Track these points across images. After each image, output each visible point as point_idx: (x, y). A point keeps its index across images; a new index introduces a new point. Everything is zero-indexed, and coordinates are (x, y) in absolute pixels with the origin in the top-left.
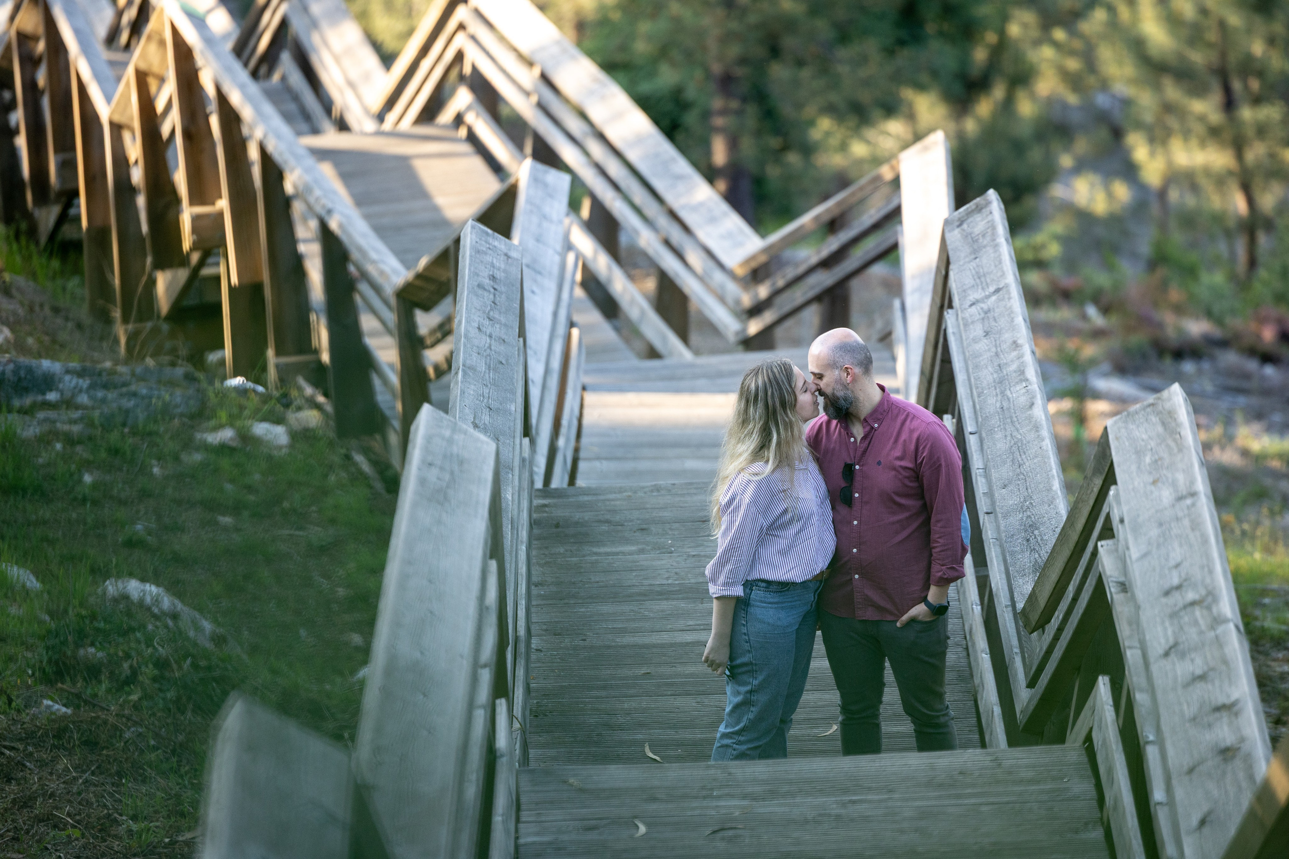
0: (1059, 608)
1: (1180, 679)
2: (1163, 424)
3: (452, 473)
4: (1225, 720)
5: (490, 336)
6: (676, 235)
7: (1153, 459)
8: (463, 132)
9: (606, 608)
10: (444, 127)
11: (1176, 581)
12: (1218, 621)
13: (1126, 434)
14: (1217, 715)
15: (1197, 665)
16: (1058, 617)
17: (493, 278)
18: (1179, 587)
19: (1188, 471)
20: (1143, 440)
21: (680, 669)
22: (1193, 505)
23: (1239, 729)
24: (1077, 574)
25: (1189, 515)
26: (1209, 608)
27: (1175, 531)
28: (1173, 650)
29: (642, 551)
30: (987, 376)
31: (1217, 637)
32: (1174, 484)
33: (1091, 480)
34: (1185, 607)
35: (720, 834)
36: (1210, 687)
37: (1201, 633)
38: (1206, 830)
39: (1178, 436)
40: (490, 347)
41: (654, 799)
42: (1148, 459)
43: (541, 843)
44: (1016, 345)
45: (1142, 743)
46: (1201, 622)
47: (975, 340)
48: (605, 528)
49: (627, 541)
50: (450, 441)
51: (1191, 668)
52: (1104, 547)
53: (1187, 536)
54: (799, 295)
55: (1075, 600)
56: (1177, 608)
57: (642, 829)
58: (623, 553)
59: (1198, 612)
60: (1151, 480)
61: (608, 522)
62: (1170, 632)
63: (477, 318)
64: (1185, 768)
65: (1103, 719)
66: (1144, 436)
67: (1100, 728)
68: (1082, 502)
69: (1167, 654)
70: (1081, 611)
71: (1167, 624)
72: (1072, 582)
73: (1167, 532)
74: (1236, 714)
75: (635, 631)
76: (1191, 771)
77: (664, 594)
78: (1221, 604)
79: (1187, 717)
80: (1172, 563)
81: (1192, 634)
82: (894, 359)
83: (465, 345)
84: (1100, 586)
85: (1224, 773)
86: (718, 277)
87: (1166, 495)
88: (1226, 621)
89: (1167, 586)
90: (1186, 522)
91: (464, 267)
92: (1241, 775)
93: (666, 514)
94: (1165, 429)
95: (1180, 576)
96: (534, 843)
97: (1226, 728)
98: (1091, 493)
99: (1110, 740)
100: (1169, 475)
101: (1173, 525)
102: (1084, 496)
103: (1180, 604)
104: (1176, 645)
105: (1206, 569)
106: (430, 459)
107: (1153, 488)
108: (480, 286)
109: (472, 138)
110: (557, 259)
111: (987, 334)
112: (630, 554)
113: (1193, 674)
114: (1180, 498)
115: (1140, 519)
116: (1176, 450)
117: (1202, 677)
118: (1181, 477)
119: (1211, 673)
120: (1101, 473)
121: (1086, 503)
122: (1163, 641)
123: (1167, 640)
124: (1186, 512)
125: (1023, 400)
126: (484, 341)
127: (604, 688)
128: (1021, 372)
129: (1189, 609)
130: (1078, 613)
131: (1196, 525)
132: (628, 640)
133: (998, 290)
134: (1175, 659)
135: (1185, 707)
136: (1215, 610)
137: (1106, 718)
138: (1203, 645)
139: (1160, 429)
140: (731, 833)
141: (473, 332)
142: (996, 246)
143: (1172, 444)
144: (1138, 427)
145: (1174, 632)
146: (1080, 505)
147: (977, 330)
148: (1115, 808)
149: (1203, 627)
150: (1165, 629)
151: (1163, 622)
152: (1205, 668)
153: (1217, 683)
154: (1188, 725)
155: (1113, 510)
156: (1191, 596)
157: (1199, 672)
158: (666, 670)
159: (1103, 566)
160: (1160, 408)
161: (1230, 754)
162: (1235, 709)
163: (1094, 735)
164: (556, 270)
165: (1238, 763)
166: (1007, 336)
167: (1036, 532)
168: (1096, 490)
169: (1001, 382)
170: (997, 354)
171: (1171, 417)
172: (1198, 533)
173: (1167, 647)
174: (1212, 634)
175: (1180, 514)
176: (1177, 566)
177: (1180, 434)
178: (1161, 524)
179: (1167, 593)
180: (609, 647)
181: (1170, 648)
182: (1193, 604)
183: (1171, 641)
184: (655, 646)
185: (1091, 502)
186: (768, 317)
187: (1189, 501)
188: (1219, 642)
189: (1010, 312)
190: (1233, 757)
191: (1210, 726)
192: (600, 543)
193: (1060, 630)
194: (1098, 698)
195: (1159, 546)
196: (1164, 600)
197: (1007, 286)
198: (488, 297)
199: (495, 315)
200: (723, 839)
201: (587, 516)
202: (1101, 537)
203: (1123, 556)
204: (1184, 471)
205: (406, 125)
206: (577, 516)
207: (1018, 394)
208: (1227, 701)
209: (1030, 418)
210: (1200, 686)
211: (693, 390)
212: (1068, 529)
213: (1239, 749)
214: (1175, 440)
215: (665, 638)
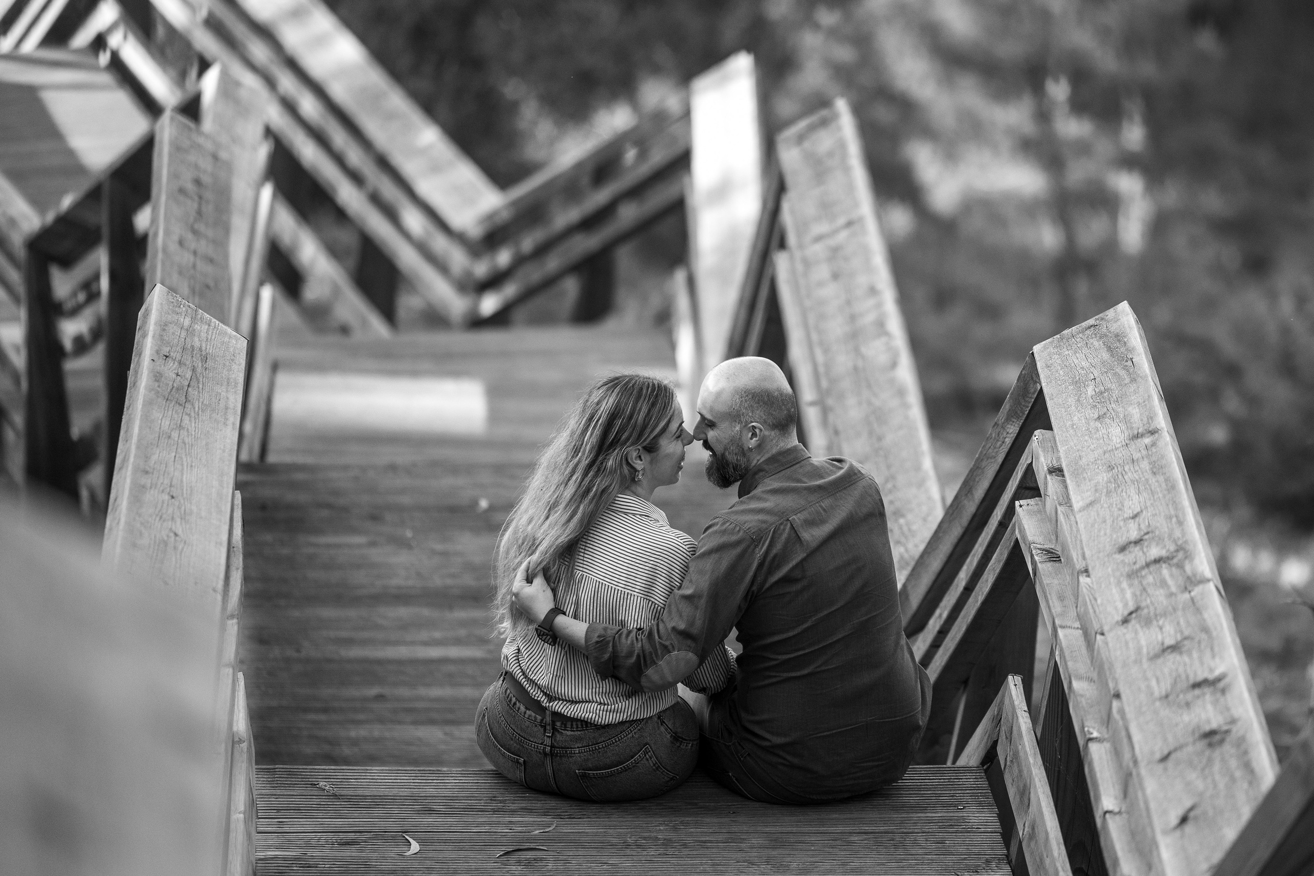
0: (942, 604)
1: (1145, 650)
2: (1109, 349)
3: (194, 370)
4: (1208, 697)
5: (195, 253)
6: (389, 190)
7: (1097, 390)
8: (104, 58)
9: (328, 613)
10: (79, 51)
11: (1134, 535)
12: (1192, 582)
13: (1059, 361)
14: (1197, 692)
15: (1169, 634)
16: (940, 615)
17: (198, 182)
18: (1138, 542)
19: (1145, 404)
20: (1082, 368)
21: (422, 691)
22: (1154, 444)
23: (1228, 709)
24: (974, 555)
25: (1148, 456)
26: (1180, 566)
27: (1129, 476)
28: (1134, 615)
29: (373, 544)
30: (836, 328)
31: (1192, 599)
32: (1126, 420)
33: (1003, 428)
34: (1148, 565)
35: (516, 856)
36: (1186, 658)
37: (1171, 595)
38: (1189, 828)
39: (1129, 363)
40: (194, 266)
41: (430, 811)
42: (1090, 391)
43: (285, 859)
44: (873, 291)
45: (1081, 742)
46: (1170, 582)
47: (820, 284)
48: (325, 513)
49: (353, 530)
50: (190, 331)
51: (1160, 637)
52: (1024, 508)
53: (1147, 480)
54: (553, 263)
55: (969, 589)
56: (1138, 566)
57: (415, 847)
58: (349, 546)
59: (1165, 571)
60: (1096, 416)
61: (329, 506)
62: (1129, 595)
63: (178, 230)
64: (1158, 756)
65: (1014, 728)
66: (1084, 364)
67: (1010, 738)
68: (988, 458)
69: (1125, 621)
70: (981, 599)
71: (1125, 585)
72: (965, 567)
73: (1120, 476)
74: (1223, 691)
75: (364, 643)
76: (1165, 759)
77: (402, 597)
78: (1197, 561)
79: (1157, 694)
80: (1128, 513)
81: (1159, 597)
82: (672, 346)
83: (163, 264)
84: (1016, 555)
85: (1210, 761)
86: (440, 244)
87: (1116, 434)
88: (1204, 581)
89: (1122, 540)
90: (1145, 465)
91: (160, 168)
92: (1233, 763)
93: (406, 500)
94: (1112, 356)
95: (1140, 529)
96: (275, 858)
97: (1209, 707)
98: (1001, 446)
99: (1026, 752)
100: (1120, 409)
101: (1126, 468)
102: (990, 451)
103: (1142, 562)
104: (1137, 609)
105: (1174, 520)
106: (166, 350)
107: (1098, 424)
108: (182, 191)
109: (118, 66)
110: (250, 193)
111: (836, 276)
112: (359, 546)
113: (1163, 644)
114: (1137, 436)
115: (1084, 461)
116: (1127, 380)
117: (1174, 648)
118: (1135, 413)
119: (1186, 642)
120: (1018, 418)
121: (993, 460)
122: (1120, 605)
123: (1126, 605)
124: (1144, 452)
125: (883, 359)
126: (186, 258)
127: (325, 710)
128: (880, 325)
129: (1152, 568)
130: (977, 601)
131: (1157, 468)
132: (356, 652)
133: (849, 224)
134: (1138, 626)
135: (1154, 683)
136: (1188, 568)
137: (1019, 728)
138: (1175, 610)
139: (1105, 355)
140: (530, 855)
141: (173, 247)
142: (847, 170)
143: (1123, 373)
144: (1075, 352)
145: (1134, 595)
146: (984, 464)
147: (822, 272)
148: (1032, 836)
149: (1174, 589)
150: (1122, 591)
151: (1119, 583)
152: (1179, 638)
153: (1195, 655)
154: (1158, 704)
155: (1037, 458)
156: (1155, 552)
157: (1169, 641)
158: (404, 692)
159: (1022, 531)
160: (1104, 330)
161: (1217, 738)
162: (1221, 685)
163: (999, 749)
164: (249, 206)
165: (1228, 748)
166: (862, 280)
167: (902, 521)
168: (1009, 441)
169: (854, 337)
170: (848, 303)
171: (1119, 341)
172: (1161, 478)
173: (1126, 613)
174: (1186, 596)
175: (1136, 456)
176: (1135, 517)
177: (1131, 359)
178: (1111, 468)
179: (1123, 549)
180: (329, 661)
181: (1131, 613)
182: (1157, 561)
183: (1131, 607)
184: (390, 661)
185: (1000, 459)
186: (510, 290)
187: (1147, 440)
188: (1195, 607)
189: (866, 251)
190: (1222, 741)
191: (1188, 705)
192: (318, 531)
193: (943, 633)
194: (1007, 701)
195: (1109, 493)
196: (1119, 557)
197: (860, 220)
198: (192, 206)
199: (201, 227)
200: (519, 862)
201: (303, 498)
202: (1017, 496)
203: (1053, 513)
204: (1139, 404)
205: (30, 46)
206: (290, 497)
207: (876, 351)
208: (1211, 677)
209: (892, 381)
210: (1172, 660)
211: (415, 374)
212: (963, 498)
213: (1227, 732)
214: (1125, 368)
215: (402, 652)
